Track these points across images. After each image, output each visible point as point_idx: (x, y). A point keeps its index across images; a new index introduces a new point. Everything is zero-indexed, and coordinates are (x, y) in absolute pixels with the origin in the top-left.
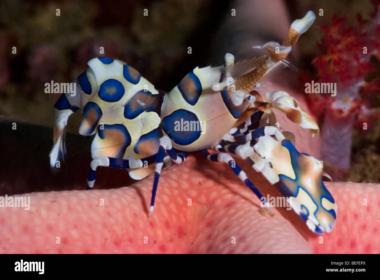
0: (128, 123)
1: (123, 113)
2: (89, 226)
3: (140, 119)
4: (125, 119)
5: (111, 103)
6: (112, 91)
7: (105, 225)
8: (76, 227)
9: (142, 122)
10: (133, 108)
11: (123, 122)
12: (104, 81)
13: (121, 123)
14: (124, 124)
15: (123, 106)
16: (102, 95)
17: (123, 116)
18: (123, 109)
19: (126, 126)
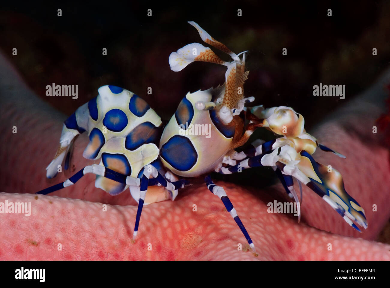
0: (129, 154)
1: (124, 144)
2: (77, 233)
3: (140, 151)
4: (126, 149)
5: (113, 132)
6: (116, 120)
7: (94, 236)
8: (63, 230)
9: (142, 154)
10: (134, 140)
11: (125, 152)
12: (109, 110)
13: (122, 154)
14: (125, 155)
15: (124, 137)
16: (106, 123)
17: (124, 146)
18: (124, 139)
19: (126, 157)
